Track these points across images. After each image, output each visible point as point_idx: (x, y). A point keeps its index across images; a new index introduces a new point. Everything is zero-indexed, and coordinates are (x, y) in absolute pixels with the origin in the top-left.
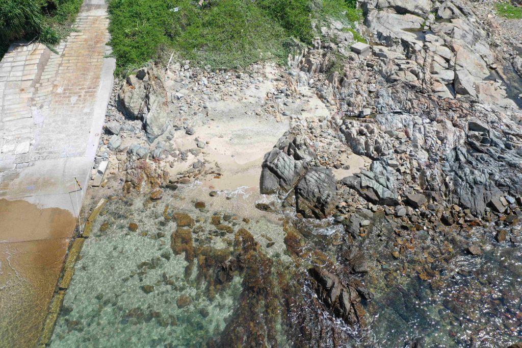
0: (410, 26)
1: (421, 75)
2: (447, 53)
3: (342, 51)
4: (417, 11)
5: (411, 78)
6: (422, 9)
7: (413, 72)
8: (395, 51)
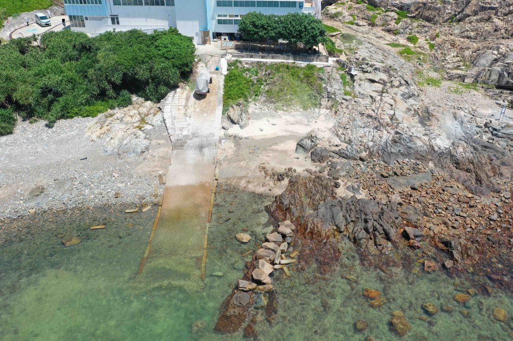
0: (377, 89)
1: (376, 111)
2: (392, 102)
3: (337, 99)
4: (380, 81)
5: (371, 112)
6: (384, 81)
7: (373, 110)
8: (366, 101)
